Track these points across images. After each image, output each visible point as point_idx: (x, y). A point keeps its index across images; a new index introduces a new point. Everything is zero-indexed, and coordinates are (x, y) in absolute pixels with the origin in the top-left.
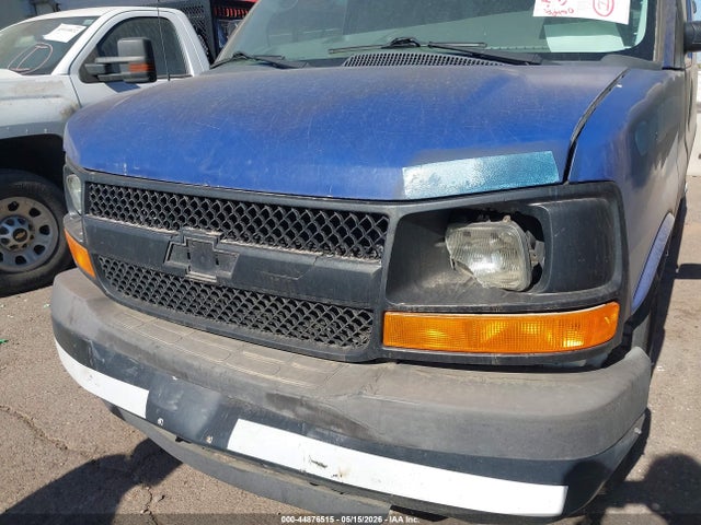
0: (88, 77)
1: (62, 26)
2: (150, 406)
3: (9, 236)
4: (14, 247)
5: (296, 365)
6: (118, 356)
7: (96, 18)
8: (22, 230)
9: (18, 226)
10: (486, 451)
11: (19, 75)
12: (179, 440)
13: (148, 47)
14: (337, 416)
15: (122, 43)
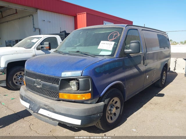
0: (38, 49)
1: (35, 39)
2: (30, 106)
3: (19, 79)
4: (20, 81)
5: (49, 101)
6: (27, 99)
7: (41, 37)
8: (22, 78)
9: (21, 77)
10: (69, 113)
11: (25, 49)
12: (34, 112)
13: (50, 44)
14: (52, 108)
15: (45, 43)
